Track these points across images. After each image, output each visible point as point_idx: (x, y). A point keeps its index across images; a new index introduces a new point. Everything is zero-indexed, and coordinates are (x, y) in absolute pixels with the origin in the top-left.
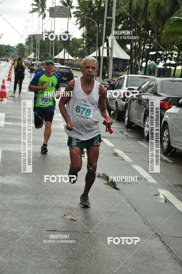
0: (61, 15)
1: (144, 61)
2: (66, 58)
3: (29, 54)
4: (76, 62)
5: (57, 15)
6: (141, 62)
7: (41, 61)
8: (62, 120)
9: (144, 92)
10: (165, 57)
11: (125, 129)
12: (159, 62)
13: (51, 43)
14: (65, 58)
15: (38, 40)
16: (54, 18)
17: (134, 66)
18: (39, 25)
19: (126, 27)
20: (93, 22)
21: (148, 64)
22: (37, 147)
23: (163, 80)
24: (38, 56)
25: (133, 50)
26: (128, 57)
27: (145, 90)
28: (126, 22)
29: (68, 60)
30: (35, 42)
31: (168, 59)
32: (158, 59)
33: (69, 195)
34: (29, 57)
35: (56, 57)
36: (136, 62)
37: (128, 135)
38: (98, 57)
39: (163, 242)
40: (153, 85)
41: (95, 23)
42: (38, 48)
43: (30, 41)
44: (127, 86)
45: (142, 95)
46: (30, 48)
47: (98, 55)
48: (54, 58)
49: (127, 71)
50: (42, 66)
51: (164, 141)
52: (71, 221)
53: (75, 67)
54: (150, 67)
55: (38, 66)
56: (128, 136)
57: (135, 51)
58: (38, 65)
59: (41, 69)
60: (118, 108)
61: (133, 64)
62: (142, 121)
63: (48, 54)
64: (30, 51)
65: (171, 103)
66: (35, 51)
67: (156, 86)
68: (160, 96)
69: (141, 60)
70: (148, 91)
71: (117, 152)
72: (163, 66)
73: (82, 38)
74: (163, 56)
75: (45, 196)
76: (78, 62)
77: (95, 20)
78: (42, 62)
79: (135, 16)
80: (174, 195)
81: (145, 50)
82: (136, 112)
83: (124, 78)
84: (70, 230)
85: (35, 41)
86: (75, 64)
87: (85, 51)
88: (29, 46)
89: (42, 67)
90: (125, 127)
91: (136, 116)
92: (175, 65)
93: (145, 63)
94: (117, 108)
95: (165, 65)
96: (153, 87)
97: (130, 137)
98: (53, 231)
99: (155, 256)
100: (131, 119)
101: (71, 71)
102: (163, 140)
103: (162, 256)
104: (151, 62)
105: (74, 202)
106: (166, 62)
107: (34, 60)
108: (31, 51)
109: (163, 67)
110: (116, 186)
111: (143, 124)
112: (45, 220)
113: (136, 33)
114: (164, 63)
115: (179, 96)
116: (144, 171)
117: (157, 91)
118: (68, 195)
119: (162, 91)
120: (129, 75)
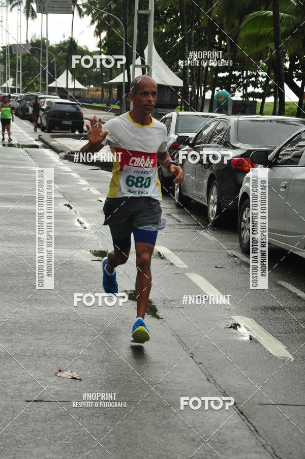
0: (58, 9)
1: (208, 89)
2: (71, 86)
3: (5, 81)
4: (88, 93)
5: (51, 9)
6: (203, 90)
7: (25, 91)
8: (62, 197)
9: (207, 141)
10: (245, 82)
11: (175, 210)
12: (234, 91)
13: (43, 60)
14: (69, 87)
15: (19, 56)
16: (46, 14)
17: (191, 97)
18: (19, 27)
19: (175, 30)
20: (116, 21)
21: (216, 93)
22: (13, 245)
23: (240, 119)
24: (19, 83)
25: (187, 70)
26: (179, 83)
27: (209, 138)
28: (174, 20)
29: (74, 89)
30: (14, 58)
31: (251, 86)
32: (232, 86)
33: (70, 332)
34: (5, 85)
35: (53, 85)
36: (193, 90)
37: (181, 219)
38: (126, 83)
39: (241, 415)
40: (222, 130)
41: (119, 23)
42: (19, 70)
43: (5, 56)
44: (176, 132)
45: (203, 147)
46: (5, 69)
47: (126, 80)
48: (49, 87)
49: (179, 107)
50: (26, 100)
51: (243, 229)
52: (73, 380)
53: (87, 102)
54: (219, 100)
55: (19, 102)
56: (180, 222)
57: (192, 71)
58: (19, 99)
59: (25, 105)
60: (162, 173)
61: (188, 94)
62: (204, 194)
63: (38, 80)
64: (5, 74)
65: (254, 160)
66: (13, 75)
67: (228, 131)
68: (235, 148)
69: (203, 87)
70: (214, 140)
71: (159, 251)
72: (241, 97)
73: (99, 49)
74: (242, 80)
75: (25, 335)
76: (92, 93)
77: (119, 18)
78: (26, 94)
79: (190, 10)
80: (261, 325)
81: (209, 70)
82: (194, 178)
83: (171, 118)
84: (69, 398)
85: (13, 56)
86: (87, 97)
87: (104, 74)
88: (3, 66)
89: (27, 102)
90: (174, 206)
91: (193, 185)
92: (262, 96)
93: (211, 93)
94: (160, 173)
95: (246, 95)
96: (223, 133)
97: (182, 223)
98: (37, 401)
99: (227, 442)
100: (185, 191)
101: (78, 109)
102: (242, 227)
103: (239, 441)
104: (220, 91)
105: (79, 345)
106: (246, 91)
107: (13, 91)
108: (7, 76)
109: (241, 99)
110: (157, 314)
111: (206, 200)
112: (22, 381)
113: (193, 40)
114: (243, 93)
115: (268, 147)
116: (208, 283)
117: (229, 139)
118: (67, 332)
119: (238, 140)
120: (181, 113)
